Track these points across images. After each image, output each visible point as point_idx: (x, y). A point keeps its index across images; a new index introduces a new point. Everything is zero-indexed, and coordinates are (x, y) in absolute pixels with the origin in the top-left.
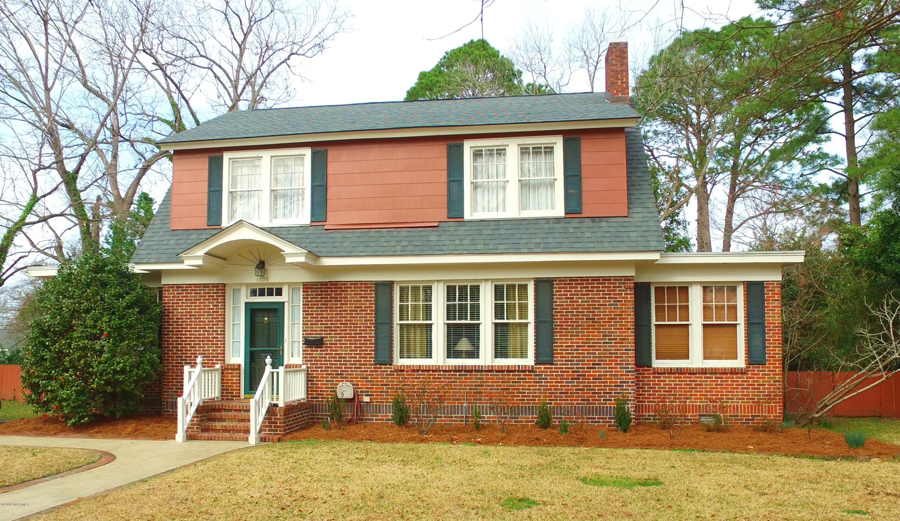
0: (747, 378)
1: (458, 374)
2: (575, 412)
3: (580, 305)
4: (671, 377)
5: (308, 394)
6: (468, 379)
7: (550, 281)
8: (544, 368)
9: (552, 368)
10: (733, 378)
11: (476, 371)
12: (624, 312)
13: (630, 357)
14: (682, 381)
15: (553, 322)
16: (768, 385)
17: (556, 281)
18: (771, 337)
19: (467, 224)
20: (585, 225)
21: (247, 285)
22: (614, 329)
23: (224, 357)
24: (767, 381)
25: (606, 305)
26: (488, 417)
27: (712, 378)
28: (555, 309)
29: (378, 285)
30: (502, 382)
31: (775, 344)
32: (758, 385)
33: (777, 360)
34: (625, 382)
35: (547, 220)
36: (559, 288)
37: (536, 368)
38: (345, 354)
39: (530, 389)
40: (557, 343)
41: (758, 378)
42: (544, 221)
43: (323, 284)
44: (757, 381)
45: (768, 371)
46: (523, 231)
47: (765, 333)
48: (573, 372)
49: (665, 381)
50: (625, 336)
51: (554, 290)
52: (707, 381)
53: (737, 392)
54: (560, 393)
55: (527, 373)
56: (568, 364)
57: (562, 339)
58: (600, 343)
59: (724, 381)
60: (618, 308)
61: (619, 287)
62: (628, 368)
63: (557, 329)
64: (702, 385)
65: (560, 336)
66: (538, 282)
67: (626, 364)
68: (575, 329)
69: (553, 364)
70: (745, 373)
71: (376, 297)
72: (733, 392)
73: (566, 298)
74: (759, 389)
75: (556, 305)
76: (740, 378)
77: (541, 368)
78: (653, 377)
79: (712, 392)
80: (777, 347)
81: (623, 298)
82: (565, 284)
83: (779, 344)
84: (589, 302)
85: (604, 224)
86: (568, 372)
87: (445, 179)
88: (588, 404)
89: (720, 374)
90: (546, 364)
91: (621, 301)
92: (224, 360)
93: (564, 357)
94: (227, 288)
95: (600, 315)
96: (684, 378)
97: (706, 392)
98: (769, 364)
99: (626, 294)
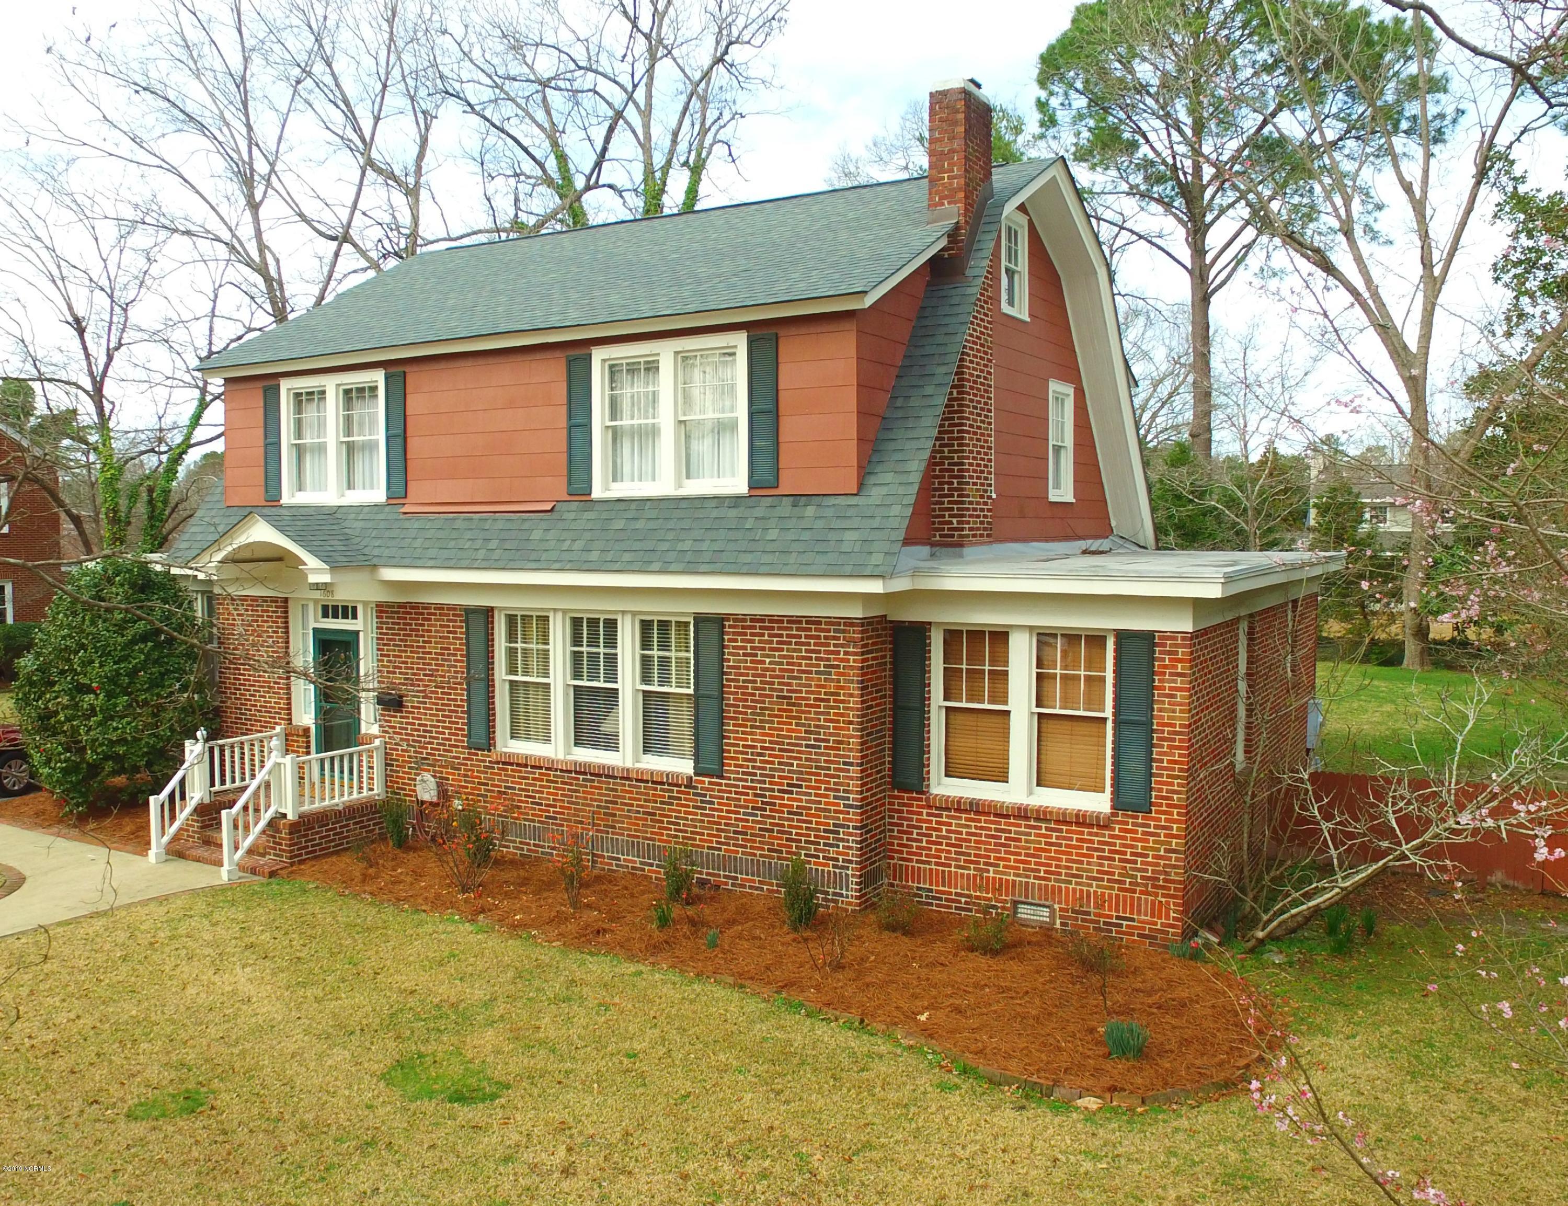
0: (1111, 836)
1: (581, 777)
2: (758, 870)
3: (767, 670)
4: (960, 818)
5: (387, 786)
6: (596, 788)
7: (720, 621)
8: (710, 783)
9: (720, 785)
10: (1082, 833)
11: (608, 776)
12: (842, 688)
13: (852, 778)
14: (982, 828)
15: (723, 699)
16: (1154, 857)
17: (728, 620)
18: (1165, 754)
19: (595, 506)
20: (779, 511)
21: (316, 601)
22: (825, 720)
23: (290, 714)
24: (1152, 849)
25: (811, 672)
26: (625, 860)
27: (1040, 828)
28: (727, 674)
29: (469, 612)
30: (645, 801)
31: (1173, 769)
32: (1132, 854)
33: (1175, 806)
34: (842, 826)
35: (719, 500)
36: (734, 634)
37: (697, 781)
38: (432, 726)
39: (687, 819)
40: (729, 738)
41: (1133, 839)
42: (713, 504)
43: (402, 606)
44: (1132, 847)
45: (1156, 827)
46: (671, 525)
47: (1153, 746)
48: (756, 795)
49: (950, 824)
50: (844, 736)
51: (726, 637)
52: (1029, 834)
53: (1089, 863)
54: (735, 832)
55: (683, 789)
56: (746, 781)
57: (737, 732)
58: (801, 745)
59: (1065, 838)
60: (832, 680)
61: (834, 638)
62: (848, 798)
63: (729, 712)
64: (1019, 840)
65: (734, 725)
66: (700, 619)
67: (844, 791)
68: (759, 714)
69: (722, 777)
70: (1106, 827)
71: (467, 633)
72: (1082, 862)
73: (744, 655)
74: (1135, 862)
75: (729, 667)
76: (1097, 835)
77: (704, 782)
78: (928, 814)
79: (1040, 857)
80: (1178, 777)
81: (842, 660)
82: (743, 627)
83: (1180, 770)
84: (782, 664)
85: (810, 511)
86: (747, 794)
87: (563, 422)
88: (779, 858)
89: (1058, 822)
90: (712, 776)
91: (838, 667)
92: (290, 719)
93: (741, 766)
94: (290, 604)
95: (801, 692)
96: (986, 822)
97: (1027, 855)
98: (1157, 812)
99: (846, 653)
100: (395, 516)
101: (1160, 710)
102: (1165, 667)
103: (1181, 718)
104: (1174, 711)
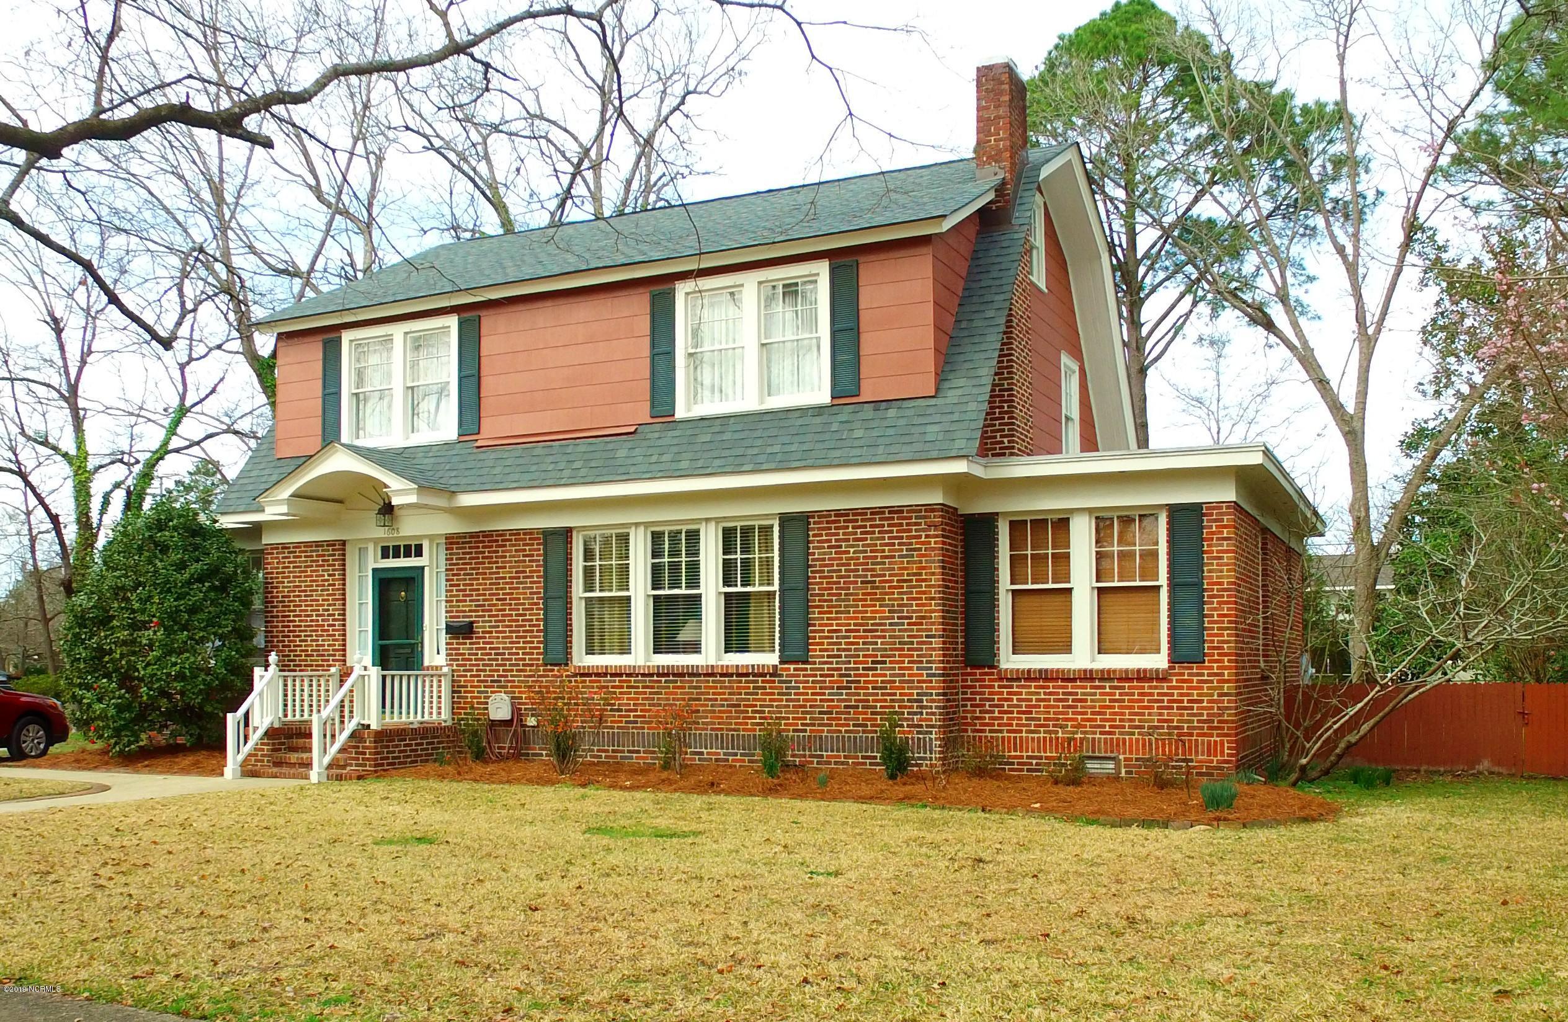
0: (1169, 688)
1: (663, 679)
2: (844, 745)
3: (852, 558)
4: (1030, 687)
5: (453, 713)
6: (678, 687)
7: (804, 518)
8: (795, 669)
9: (806, 669)
10: (1143, 688)
11: (690, 675)
12: (924, 568)
13: (934, 649)
14: (1050, 694)
15: (808, 589)
16: (1209, 702)
17: (813, 517)
18: (1215, 609)
19: (681, 426)
20: (861, 416)
21: (376, 541)
22: (908, 599)
23: (344, 655)
24: (1207, 695)
25: (894, 557)
26: (708, 753)
27: (1104, 687)
28: (811, 566)
29: (548, 534)
30: (730, 694)
31: (1223, 622)
32: (1189, 701)
33: (1226, 655)
34: (926, 694)
35: (802, 411)
36: (819, 529)
37: (782, 669)
38: (504, 648)
39: (772, 706)
40: (814, 625)
41: (1189, 688)
42: (796, 414)
43: (472, 535)
44: (1188, 695)
45: (1209, 675)
46: (758, 433)
47: (1204, 603)
48: (841, 675)
49: (1021, 693)
50: (926, 611)
51: (811, 533)
52: (1095, 694)
53: (1149, 714)
54: (820, 713)
55: (768, 678)
56: (831, 663)
57: (823, 619)
58: (885, 625)
59: (1127, 694)
60: (915, 562)
61: (916, 524)
62: (931, 668)
63: (814, 601)
64: (1086, 701)
65: (820, 613)
66: (785, 520)
67: (927, 662)
68: (844, 600)
69: (806, 662)
70: (1164, 680)
71: (545, 555)
72: (1143, 714)
73: (829, 547)
74: (1192, 708)
75: (813, 560)
76: (1156, 688)
77: (789, 669)
78: (1000, 687)
79: (1104, 714)
80: (1228, 629)
81: (923, 543)
82: (827, 522)
83: (1230, 622)
84: (866, 552)
85: (892, 413)
86: (833, 676)
87: (646, 352)
88: (864, 732)
89: (1120, 680)
90: (796, 662)
91: (920, 549)
92: (345, 661)
93: (826, 650)
94: (348, 547)
95: (885, 575)
96: (1054, 687)
97: (1093, 713)
98: (1209, 661)
99: (927, 536)
100: (469, 451)
101: (1210, 571)
102: (1213, 533)
103: (1228, 577)
104: (1222, 571)
